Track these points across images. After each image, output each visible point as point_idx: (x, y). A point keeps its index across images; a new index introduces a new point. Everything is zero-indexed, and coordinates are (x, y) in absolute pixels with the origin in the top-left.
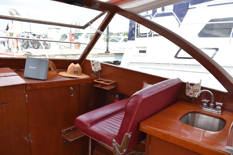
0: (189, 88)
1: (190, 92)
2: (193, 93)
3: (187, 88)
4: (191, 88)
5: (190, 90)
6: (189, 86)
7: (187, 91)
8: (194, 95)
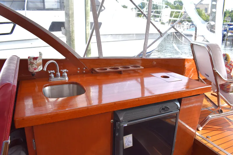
0: (32, 64)
1: (34, 67)
2: (37, 67)
3: (29, 64)
4: (35, 63)
5: (34, 65)
6: (32, 61)
7: (31, 67)
8: (38, 69)
